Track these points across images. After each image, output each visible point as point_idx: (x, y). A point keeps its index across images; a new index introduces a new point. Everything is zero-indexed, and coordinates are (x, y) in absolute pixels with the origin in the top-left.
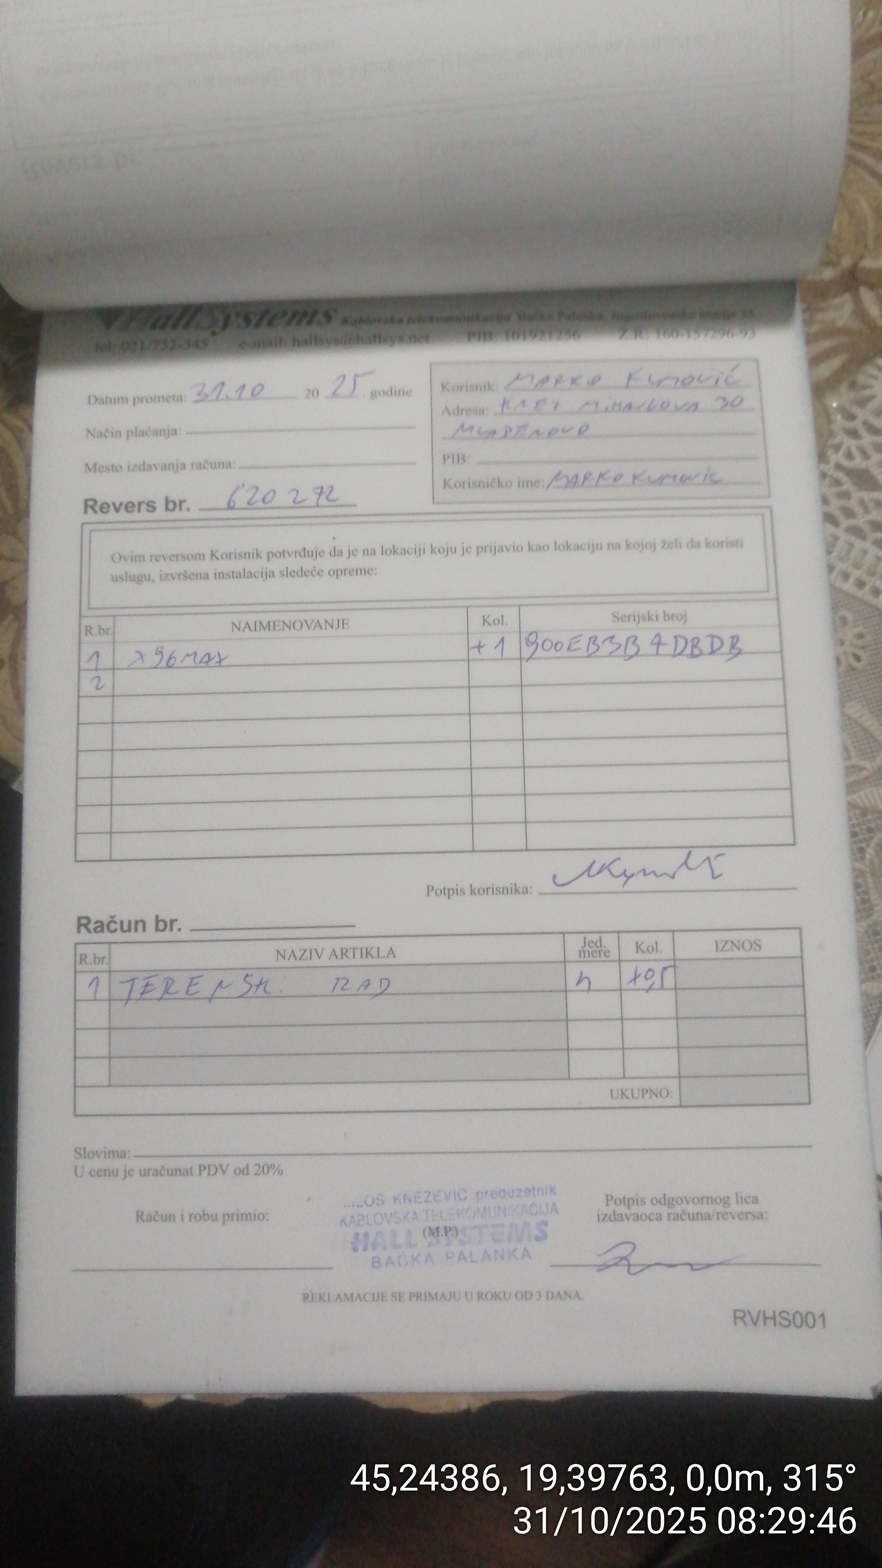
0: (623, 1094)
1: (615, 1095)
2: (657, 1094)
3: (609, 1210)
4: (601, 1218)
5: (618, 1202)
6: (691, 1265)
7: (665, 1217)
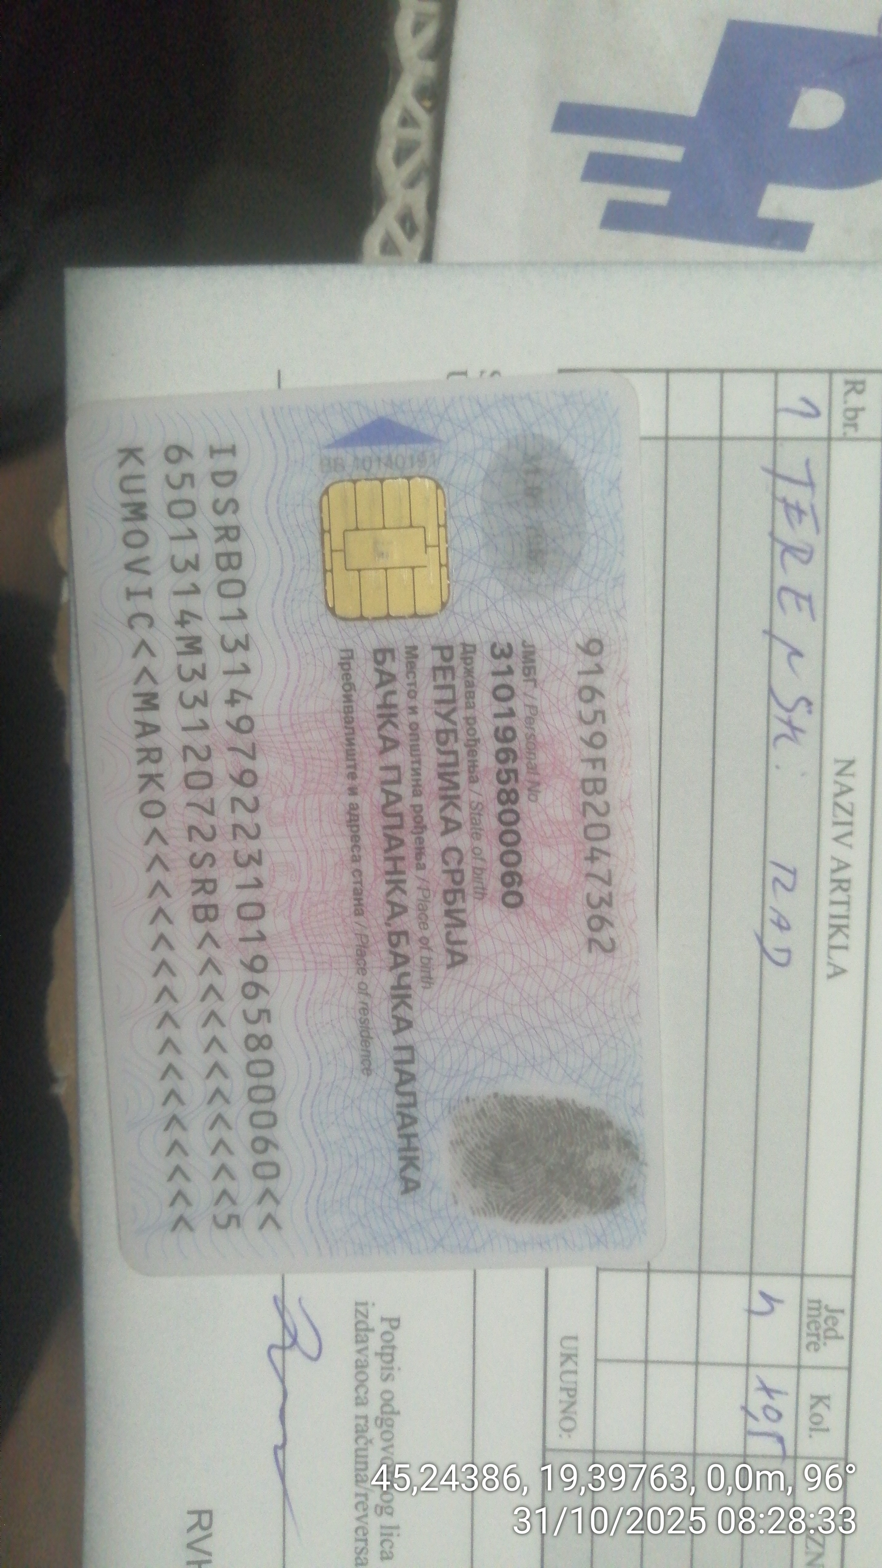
0: (569, 1357)
1: (566, 1343)
2: (568, 1413)
3: (373, 1321)
4: (362, 1309)
5: (388, 1337)
6: (283, 1446)
7: (361, 1411)
